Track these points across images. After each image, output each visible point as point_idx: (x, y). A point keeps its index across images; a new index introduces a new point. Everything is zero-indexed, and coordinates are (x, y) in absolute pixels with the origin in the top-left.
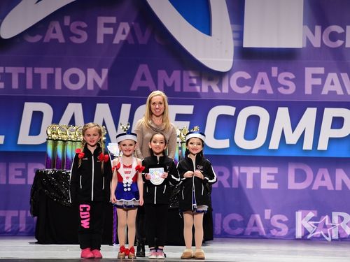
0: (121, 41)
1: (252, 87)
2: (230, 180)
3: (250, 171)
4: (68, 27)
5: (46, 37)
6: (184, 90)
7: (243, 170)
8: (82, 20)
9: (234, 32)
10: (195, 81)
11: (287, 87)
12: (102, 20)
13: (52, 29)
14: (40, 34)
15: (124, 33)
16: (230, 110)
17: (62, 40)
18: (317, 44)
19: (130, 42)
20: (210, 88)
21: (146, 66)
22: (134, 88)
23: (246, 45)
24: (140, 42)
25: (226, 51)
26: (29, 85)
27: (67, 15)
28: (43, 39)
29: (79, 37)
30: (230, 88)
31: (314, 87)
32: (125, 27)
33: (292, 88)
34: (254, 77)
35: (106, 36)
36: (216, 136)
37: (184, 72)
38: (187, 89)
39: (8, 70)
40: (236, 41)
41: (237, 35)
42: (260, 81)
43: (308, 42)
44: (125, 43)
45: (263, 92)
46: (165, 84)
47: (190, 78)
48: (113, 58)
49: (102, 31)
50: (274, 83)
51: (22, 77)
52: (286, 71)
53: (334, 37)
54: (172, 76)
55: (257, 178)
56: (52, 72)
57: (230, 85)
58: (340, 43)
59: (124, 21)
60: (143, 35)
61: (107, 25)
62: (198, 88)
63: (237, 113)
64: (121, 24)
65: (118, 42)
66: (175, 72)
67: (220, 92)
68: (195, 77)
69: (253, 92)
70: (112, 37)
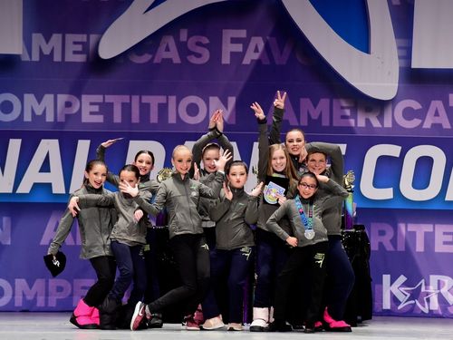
0: (252, 61)
1: (423, 119)
2: (394, 241)
3: (420, 230)
4: (186, 43)
5: (156, 57)
6: (335, 124)
7: (412, 227)
8: (203, 34)
9: (399, 48)
10: (348, 112)
12: (229, 34)
13: (163, 47)
14: (150, 53)
15: (256, 50)
16: (394, 151)
17: (177, 60)
19: (264, 63)
20: (368, 121)
23: (414, 65)
24: (277, 62)
25: (389, 73)
26: (135, 118)
27: (184, 28)
28: (153, 58)
29: (199, 56)
30: (394, 122)
32: (259, 42)
34: (426, 107)
35: (233, 54)
36: (376, 184)
37: (334, 101)
38: (337, 123)
39: (109, 99)
40: (403, 61)
41: (404, 53)
42: (434, 113)
44: (258, 62)
45: (437, 126)
46: (309, 115)
47: (342, 108)
48: (242, 83)
49: (228, 48)
51: (126, 108)
54: (319, 106)
55: (429, 239)
56: (165, 102)
57: (395, 118)
59: (256, 35)
60: (281, 53)
61: (234, 41)
62: (352, 122)
63: (403, 154)
64: (253, 38)
65: (249, 63)
66: (322, 100)
67: (380, 126)
68: (348, 108)
69: (424, 127)
70: (242, 55)
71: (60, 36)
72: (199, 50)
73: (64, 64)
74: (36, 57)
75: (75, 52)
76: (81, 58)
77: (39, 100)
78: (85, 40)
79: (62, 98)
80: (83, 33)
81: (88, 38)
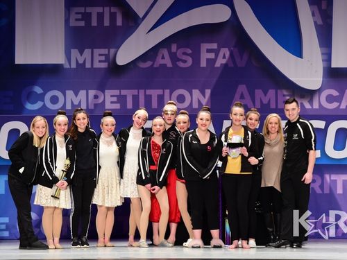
0: (221, 64)
1: (340, 102)
2: (322, 187)
3: (340, 179)
4: (175, 53)
5: (155, 63)
6: (279, 107)
7: (334, 177)
8: (187, 47)
9: (322, 54)
12: (205, 46)
13: (160, 56)
14: (151, 60)
15: (224, 57)
16: (320, 124)
17: (170, 65)
19: (230, 66)
20: (302, 104)
21: (244, 86)
23: (334, 65)
24: (239, 65)
25: (316, 71)
26: (142, 105)
27: (174, 43)
28: (153, 64)
29: (185, 62)
30: (320, 104)
32: (225, 52)
34: (342, 94)
35: (208, 60)
37: (279, 91)
39: (124, 92)
40: (325, 63)
41: (326, 57)
44: (226, 65)
46: (261, 102)
47: (284, 95)
48: (215, 80)
49: (205, 56)
54: (268, 94)
56: (162, 93)
57: (321, 102)
59: (224, 47)
60: (241, 59)
61: (209, 51)
63: (327, 126)
64: (222, 49)
65: (219, 66)
66: (270, 91)
67: (310, 107)
68: (288, 96)
69: (341, 107)
70: (214, 61)
71: (90, 50)
72: (184, 57)
73: (93, 70)
74: (74, 65)
75: (100, 61)
76: (104, 65)
77: (76, 94)
78: (107, 53)
79: (92, 93)
80: (105, 48)
81: (109, 52)
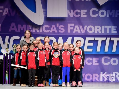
0: (5, 15)
1: (50, 30)
9: (44, 12)
10: (31, 28)
11: (62, 30)
15: (6, 12)
18: (71, 16)
19: (9, 15)
20: (36, 31)
21: (14, 23)
22: (10, 31)
24: (12, 15)
25: (41, 18)
30: (43, 31)
31: (71, 30)
32: (7, 10)
33: (63, 31)
34: (51, 27)
37: (27, 25)
40: (45, 15)
42: (53, 28)
43: (69, 15)
44: (7, 15)
45: (54, 32)
46: (20, 29)
47: (29, 27)
48: (2, 21)
50: (58, 29)
52: (61, 25)
53: (77, 13)
57: (43, 30)
58: (79, 15)
59: (6, 8)
60: (13, 13)
62: (32, 31)
64: (5, 9)
65: (4, 15)
66: (24, 25)
67: (39, 32)
69: (50, 32)
70: (2, 13)
